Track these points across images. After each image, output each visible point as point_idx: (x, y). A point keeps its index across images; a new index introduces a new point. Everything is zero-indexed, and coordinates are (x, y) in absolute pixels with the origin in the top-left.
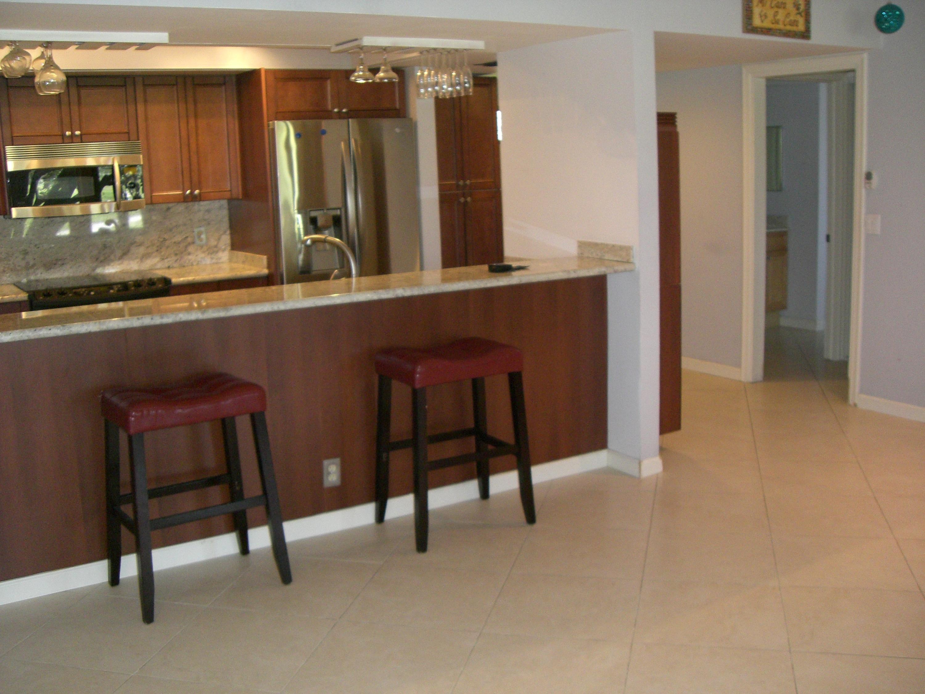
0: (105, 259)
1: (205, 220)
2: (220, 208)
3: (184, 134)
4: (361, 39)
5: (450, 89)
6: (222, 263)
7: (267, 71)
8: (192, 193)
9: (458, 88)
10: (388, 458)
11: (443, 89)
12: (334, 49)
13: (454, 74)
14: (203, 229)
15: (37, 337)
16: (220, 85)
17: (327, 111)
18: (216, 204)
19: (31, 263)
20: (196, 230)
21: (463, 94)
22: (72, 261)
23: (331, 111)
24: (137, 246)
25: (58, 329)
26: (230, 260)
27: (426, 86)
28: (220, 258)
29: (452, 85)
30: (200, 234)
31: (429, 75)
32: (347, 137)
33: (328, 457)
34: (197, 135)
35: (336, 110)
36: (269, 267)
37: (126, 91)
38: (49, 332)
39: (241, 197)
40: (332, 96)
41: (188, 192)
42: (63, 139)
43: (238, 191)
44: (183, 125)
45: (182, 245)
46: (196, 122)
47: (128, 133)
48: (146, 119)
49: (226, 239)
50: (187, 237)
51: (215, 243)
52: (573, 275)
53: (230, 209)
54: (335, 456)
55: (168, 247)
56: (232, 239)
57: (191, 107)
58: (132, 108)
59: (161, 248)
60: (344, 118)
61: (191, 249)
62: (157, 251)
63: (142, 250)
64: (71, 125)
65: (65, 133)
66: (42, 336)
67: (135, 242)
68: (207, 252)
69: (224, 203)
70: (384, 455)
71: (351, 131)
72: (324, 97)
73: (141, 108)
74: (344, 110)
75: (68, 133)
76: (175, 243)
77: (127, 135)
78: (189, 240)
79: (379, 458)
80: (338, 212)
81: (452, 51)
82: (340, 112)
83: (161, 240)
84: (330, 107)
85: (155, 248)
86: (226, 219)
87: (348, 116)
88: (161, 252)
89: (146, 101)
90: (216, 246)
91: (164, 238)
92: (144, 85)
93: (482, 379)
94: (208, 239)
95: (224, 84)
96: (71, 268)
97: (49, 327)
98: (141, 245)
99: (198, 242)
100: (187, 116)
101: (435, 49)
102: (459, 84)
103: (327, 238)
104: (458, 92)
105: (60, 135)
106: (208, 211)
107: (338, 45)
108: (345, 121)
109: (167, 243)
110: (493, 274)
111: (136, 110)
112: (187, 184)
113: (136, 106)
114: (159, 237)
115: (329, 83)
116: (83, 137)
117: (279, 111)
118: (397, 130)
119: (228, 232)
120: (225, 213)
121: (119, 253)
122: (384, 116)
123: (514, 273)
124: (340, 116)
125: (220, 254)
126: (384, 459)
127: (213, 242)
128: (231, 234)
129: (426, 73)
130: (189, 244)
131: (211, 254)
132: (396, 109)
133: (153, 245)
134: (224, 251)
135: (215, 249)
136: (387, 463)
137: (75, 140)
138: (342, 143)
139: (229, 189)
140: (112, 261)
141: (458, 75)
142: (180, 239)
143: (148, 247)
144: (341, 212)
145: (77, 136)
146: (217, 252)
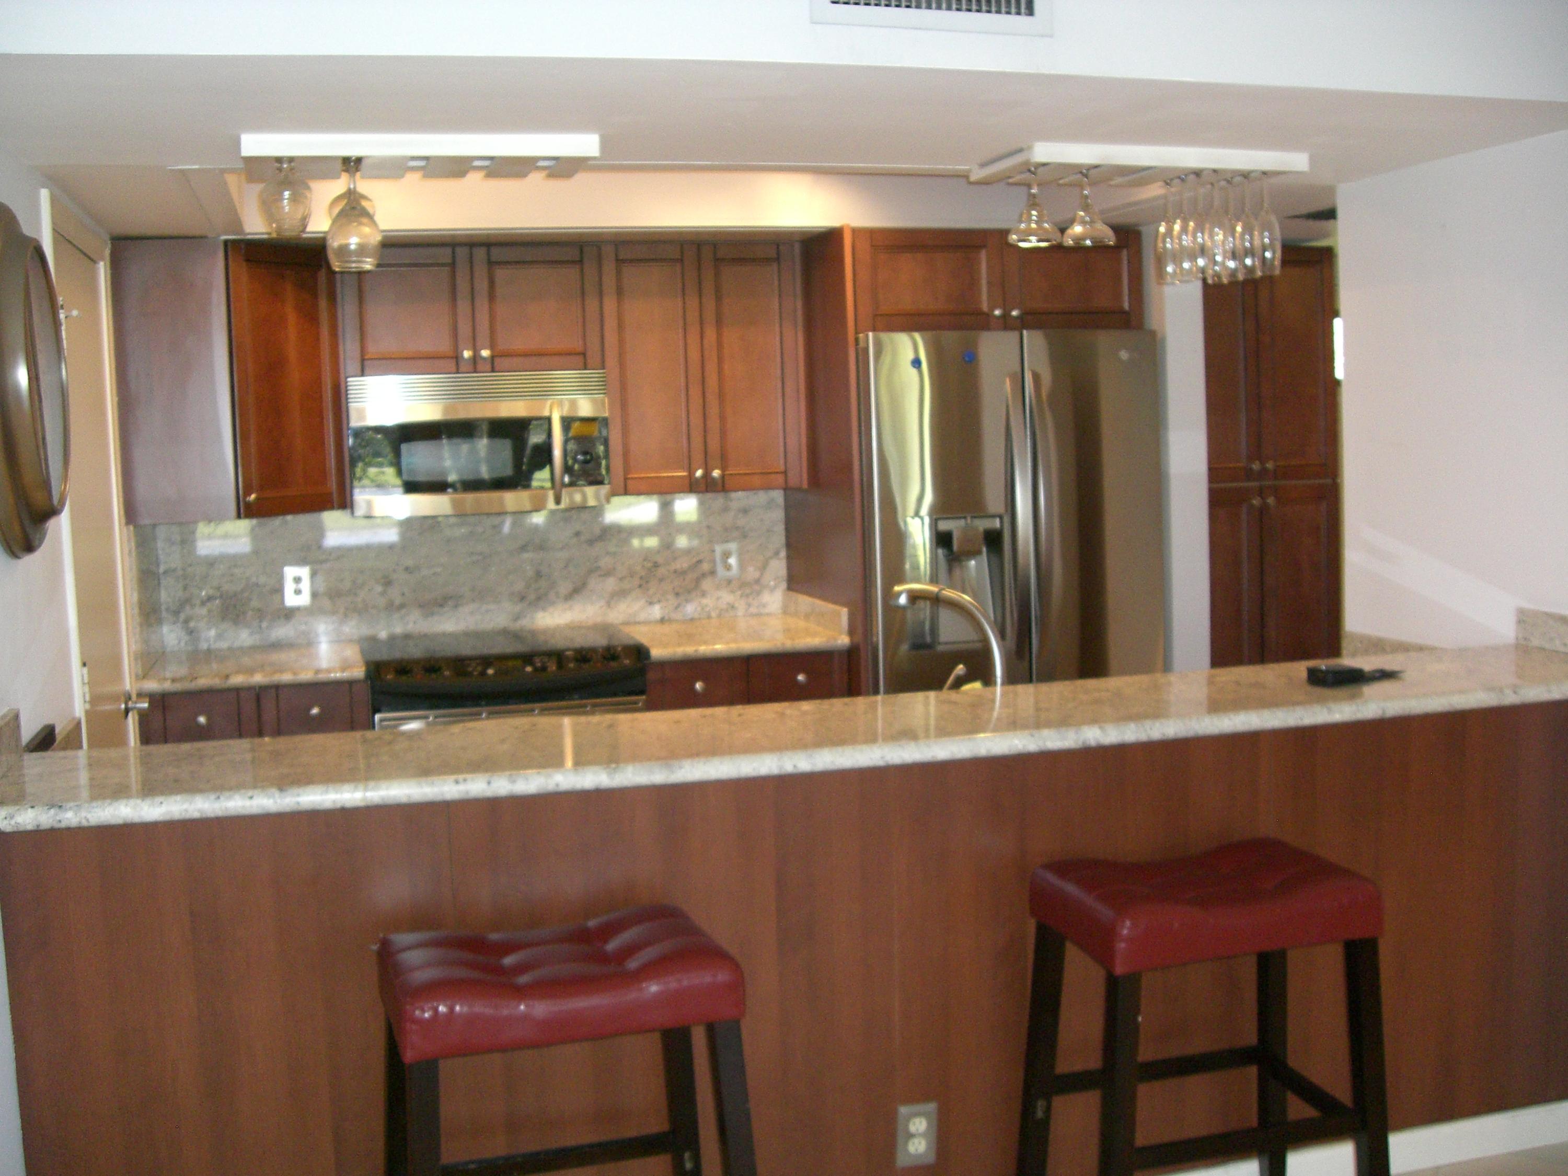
0: (539, 599)
1: (737, 528)
2: (770, 504)
3: (694, 354)
4: (1030, 148)
5: (1231, 264)
6: (768, 614)
7: (855, 231)
8: (707, 475)
9: (1248, 262)
10: (1048, 1109)
11: (1215, 263)
12: (977, 174)
13: (1239, 229)
14: (733, 546)
15: (220, 813)
16: (767, 261)
17: (979, 313)
18: (761, 497)
19: (398, 601)
20: (719, 549)
21: (1259, 273)
22: (473, 600)
23: (988, 315)
24: (600, 576)
25: (269, 797)
26: (785, 611)
27: (1177, 258)
28: (764, 606)
29: (1234, 256)
30: (726, 555)
31: (1184, 230)
32: (1019, 370)
33: (911, 1100)
34: (720, 360)
35: (997, 312)
36: (851, 632)
37: (582, 270)
38: (248, 803)
39: (805, 485)
40: (989, 283)
41: (699, 473)
42: (457, 364)
43: (799, 474)
44: (693, 339)
45: (691, 576)
46: (719, 335)
47: (584, 354)
48: (621, 326)
49: (779, 567)
50: (700, 562)
51: (757, 574)
52: (1510, 699)
53: (787, 507)
54: (924, 1098)
55: (661, 580)
56: (790, 568)
57: (710, 304)
58: (592, 304)
59: (647, 582)
60: (1012, 329)
61: (707, 584)
62: (640, 586)
63: (611, 584)
64: (474, 338)
65: (463, 351)
66: (232, 812)
67: (598, 568)
68: (739, 593)
69: (778, 496)
70: (1041, 1104)
71: (1026, 355)
72: (973, 284)
73: (610, 304)
74: (1015, 313)
75: (467, 354)
76: (675, 571)
77: (580, 359)
78: (706, 567)
79: (1027, 1110)
80: (997, 523)
81: (1238, 179)
82: (1006, 316)
83: (649, 565)
84: (985, 307)
85: (636, 581)
86: (780, 529)
87: (1023, 323)
88: (648, 590)
89: (620, 292)
90: (757, 581)
91: (656, 563)
92: (619, 261)
93: (1282, 955)
94: (742, 565)
95: (778, 259)
96: (472, 613)
97: (250, 793)
98: (608, 573)
99: (721, 571)
100: (701, 323)
101: (1197, 173)
102: (1250, 252)
103: (944, 592)
104: (1250, 270)
105: (452, 358)
106: (745, 511)
107: (983, 165)
108: (1013, 336)
109: (662, 571)
110: (1319, 691)
111: (601, 308)
112: (698, 456)
113: (601, 303)
114: (645, 560)
115: (983, 255)
116: (497, 360)
117: (880, 313)
118: (1124, 355)
119: (783, 554)
120: (778, 515)
121: (564, 587)
122: (1098, 326)
123: (1369, 690)
124: (1006, 324)
125: (766, 597)
126: (1040, 1114)
127: (752, 573)
128: (789, 557)
129: (1177, 227)
130: (704, 575)
131: (747, 596)
132: (1123, 312)
133: (632, 574)
134: (772, 590)
135: (756, 587)
136: (1045, 1124)
137: (479, 367)
138: (1008, 380)
139: (782, 468)
140: (553, 603)
141: (1248, 229)
142: (685, 565)
143: (621, 579)
144: (1002, 522)
145: (484, 359)
146: (759, 593)
